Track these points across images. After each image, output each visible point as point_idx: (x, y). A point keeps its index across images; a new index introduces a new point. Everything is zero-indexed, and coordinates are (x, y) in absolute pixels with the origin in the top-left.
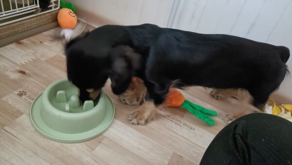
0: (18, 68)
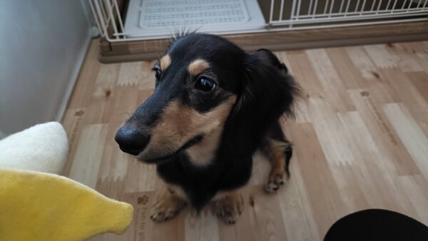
0: (375, 70)
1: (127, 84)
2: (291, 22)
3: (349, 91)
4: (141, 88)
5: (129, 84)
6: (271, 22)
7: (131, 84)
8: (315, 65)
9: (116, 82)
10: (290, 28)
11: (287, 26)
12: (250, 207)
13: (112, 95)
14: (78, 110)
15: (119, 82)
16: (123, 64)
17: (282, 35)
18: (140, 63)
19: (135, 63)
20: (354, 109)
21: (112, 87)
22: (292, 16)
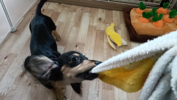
1: (50, 9)
3: (121, 24)
4: (54, 11)
5: (51, 9)
7: (52, 9)
8: (114, 15)
9: (47, 7)
12: (75, 47)
13: (45, 11)
14: (33, 13)
15: (48, 8)
16: (51, 3)
18: (57, 3)
19: (55, 3)
20: (120, 29)
21: (45, 9)
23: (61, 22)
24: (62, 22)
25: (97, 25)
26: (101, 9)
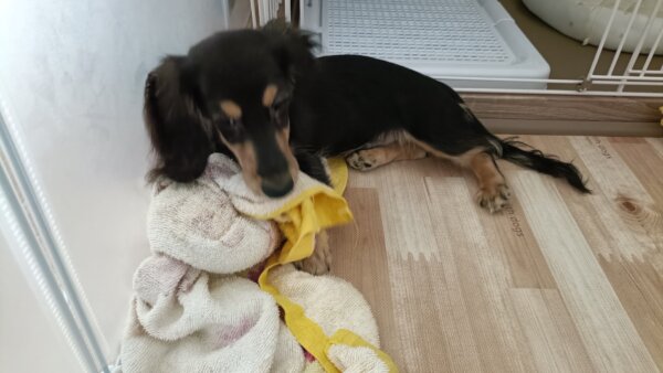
2: (625, 79)
6: (591, 75)
10: (620, 93)
11: (614, 88)
17: (601, 104)
22: (630, 69)
23: (416, 258)
24: (422, 256)
25: (643, 250)
26: (581, 139)
